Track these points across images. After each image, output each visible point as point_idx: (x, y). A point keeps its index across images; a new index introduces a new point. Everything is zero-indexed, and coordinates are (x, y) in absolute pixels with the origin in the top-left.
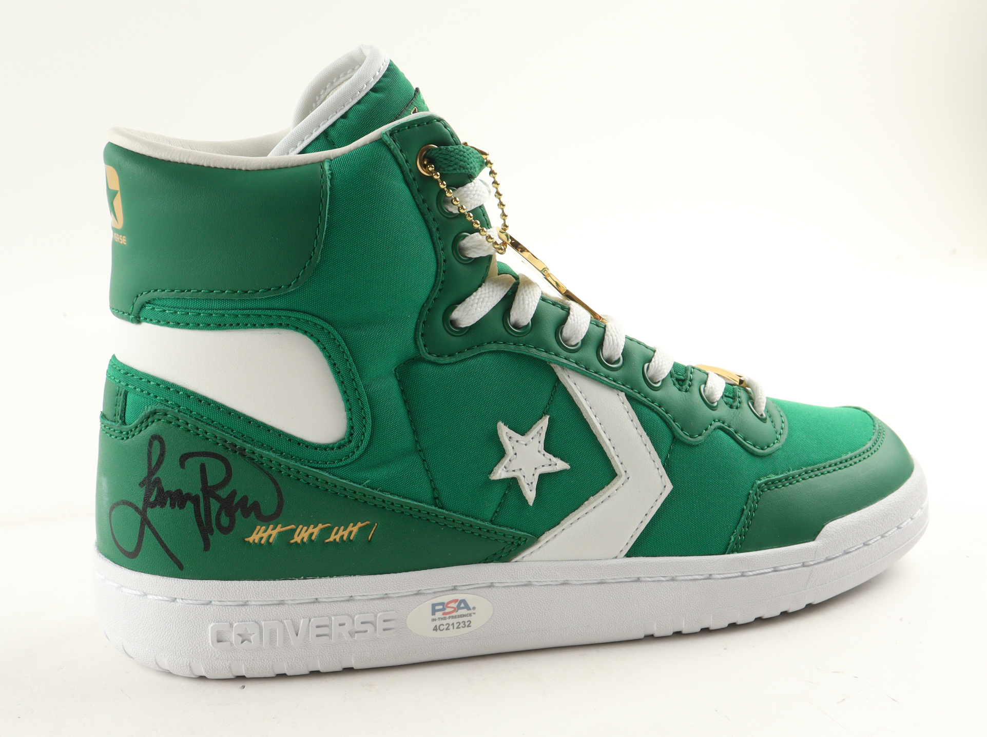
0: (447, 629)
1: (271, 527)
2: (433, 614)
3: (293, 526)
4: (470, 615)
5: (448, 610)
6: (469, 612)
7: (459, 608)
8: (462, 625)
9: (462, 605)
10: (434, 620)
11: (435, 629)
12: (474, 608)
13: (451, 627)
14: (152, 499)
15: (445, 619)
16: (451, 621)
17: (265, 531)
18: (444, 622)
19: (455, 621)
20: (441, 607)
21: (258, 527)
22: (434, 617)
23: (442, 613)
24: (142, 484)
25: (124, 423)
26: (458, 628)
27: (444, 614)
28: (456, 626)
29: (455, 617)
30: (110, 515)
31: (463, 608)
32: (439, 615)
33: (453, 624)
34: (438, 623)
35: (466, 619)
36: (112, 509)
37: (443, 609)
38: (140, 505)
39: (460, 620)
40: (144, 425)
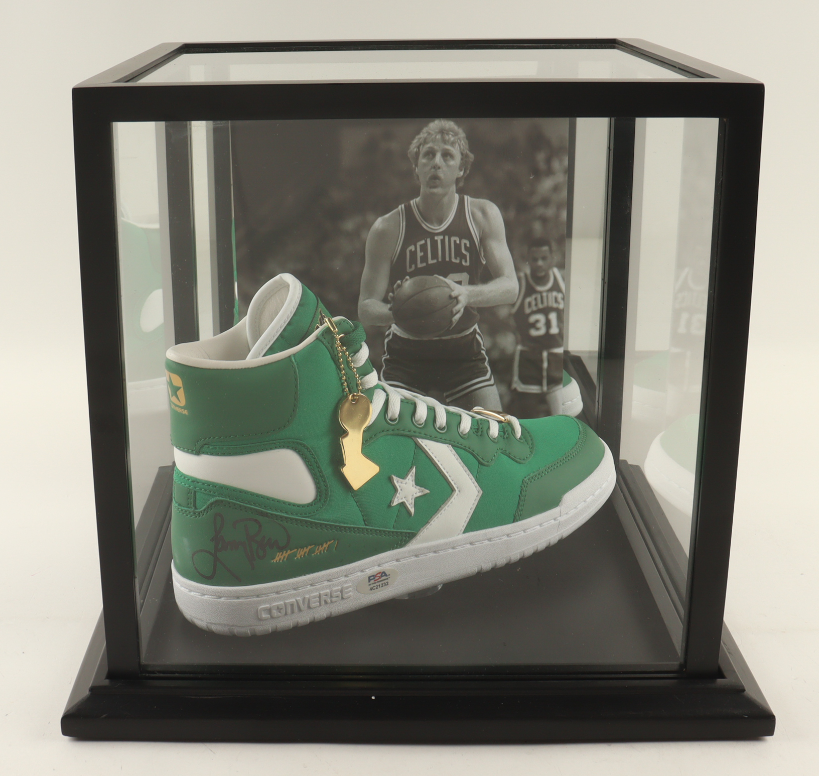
0: (377, 588)
1: (285, 552)
2: (369, 581)
3: (296, 550)
4: (387, 579)
5: (376, 578)
6: (387, 577)
7: (382, 576)
8: (384, 585)
9: (383, 574)
10: (370, 585)
11: (371, 589)
12: (389, 575)
13: (379, 587)
14: (220, 546)
15: (375, 583)
16: (378, 584)
17: (282, 555)
18: (375, 585)
19: (380, 583)
20: (372, 578)
21: (278, 554)
22: (370, 583)
23: (373, 580)
24: (212, 540)
25: (196, 508)
26: (382, 586)
27: (375, 581)
28: (381, 586)
29: (380, 581)
30: (192, 558)
31: (383, 576)
32: (372, 581)
33: (379, 585)
34: (372, 586)
35: (385, 581)
36: (193, 555)
37: (374, 578)
38: (213, 552)
39: (383, 582)
40: (209, 508)
